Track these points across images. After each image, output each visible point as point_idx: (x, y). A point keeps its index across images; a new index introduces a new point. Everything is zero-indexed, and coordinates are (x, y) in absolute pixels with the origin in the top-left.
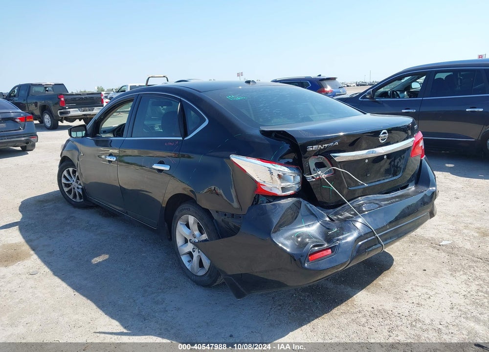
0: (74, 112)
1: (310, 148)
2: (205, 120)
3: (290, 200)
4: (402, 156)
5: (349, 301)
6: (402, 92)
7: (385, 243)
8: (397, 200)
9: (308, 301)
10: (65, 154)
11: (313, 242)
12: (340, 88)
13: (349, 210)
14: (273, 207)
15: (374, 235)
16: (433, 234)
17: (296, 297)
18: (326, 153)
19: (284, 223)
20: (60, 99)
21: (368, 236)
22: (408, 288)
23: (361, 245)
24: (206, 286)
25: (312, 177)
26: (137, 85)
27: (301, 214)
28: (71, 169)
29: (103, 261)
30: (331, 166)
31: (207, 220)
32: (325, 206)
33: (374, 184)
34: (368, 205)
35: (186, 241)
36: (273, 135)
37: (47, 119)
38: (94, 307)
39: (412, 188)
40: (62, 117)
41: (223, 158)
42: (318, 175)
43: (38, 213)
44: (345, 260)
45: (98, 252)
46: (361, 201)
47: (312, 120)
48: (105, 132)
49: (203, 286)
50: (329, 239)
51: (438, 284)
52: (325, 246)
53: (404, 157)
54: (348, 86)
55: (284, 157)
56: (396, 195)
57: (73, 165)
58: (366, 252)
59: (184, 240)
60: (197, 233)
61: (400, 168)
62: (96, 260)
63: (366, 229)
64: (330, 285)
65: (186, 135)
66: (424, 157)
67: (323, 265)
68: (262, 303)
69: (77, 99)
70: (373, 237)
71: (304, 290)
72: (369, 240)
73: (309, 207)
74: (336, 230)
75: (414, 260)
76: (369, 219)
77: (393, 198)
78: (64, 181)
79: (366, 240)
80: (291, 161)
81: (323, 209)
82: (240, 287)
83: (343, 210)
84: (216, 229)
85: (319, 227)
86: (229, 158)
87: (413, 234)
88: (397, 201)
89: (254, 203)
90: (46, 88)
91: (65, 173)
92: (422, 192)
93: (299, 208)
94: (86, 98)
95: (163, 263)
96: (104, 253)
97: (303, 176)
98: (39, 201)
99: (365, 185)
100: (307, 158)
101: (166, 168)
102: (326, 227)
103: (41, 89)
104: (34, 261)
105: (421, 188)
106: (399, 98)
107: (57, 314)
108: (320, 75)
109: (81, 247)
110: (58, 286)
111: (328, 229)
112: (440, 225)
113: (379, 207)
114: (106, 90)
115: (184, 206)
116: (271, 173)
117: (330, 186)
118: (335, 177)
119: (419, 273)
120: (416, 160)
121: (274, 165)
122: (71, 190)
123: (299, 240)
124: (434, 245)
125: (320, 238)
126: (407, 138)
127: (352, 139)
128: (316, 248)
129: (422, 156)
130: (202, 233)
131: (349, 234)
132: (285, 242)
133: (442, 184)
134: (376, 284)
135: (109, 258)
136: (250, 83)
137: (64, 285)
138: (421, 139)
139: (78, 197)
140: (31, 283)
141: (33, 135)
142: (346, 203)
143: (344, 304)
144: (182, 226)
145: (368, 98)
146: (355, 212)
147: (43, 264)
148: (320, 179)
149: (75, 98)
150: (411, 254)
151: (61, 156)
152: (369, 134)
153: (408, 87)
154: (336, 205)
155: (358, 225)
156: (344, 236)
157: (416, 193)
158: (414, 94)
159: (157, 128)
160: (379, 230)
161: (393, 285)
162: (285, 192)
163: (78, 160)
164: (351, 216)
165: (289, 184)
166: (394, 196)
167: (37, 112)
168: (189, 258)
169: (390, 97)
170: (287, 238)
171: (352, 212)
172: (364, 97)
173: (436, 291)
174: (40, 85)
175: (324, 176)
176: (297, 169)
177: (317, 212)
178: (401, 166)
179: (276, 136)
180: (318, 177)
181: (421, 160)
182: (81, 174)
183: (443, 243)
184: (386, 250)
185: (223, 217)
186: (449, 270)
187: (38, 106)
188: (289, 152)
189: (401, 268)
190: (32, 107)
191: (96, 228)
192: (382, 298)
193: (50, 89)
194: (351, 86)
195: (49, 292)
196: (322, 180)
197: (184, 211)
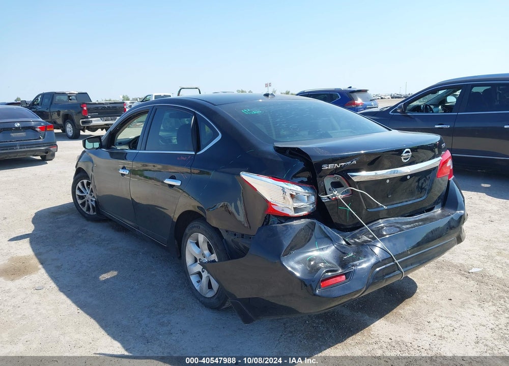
0: (96, 121)
1: (325, 167)
2: (218, 135)
3: (303, 221)
4: (428, 177)
5: (365, 331)
6: (436, 106)
7: (406, 269)
8: (420, 223)
9: (322, 328)
10: (81, 165)
11: (326, 267)
12: (371, 100)
13: (367, 233)
14: (284, 228)
15: (394, 261)
16: (463, 260)
17: (308, 324)
18: (344, 173)
19: (295, 246)
20: (82, 108)
21: (386, 261)
22: (430, 319)
23: (378, 271)
24: (215, 309)
25: (328, 197)
26: (162, 94)
27: (315, 236)
28: (85, 181)
29: (111, 278)
30: (348, 186)
31: (217, 239)
32: (341, 228)
33: (395, 206)
34: (388, 228)
35: (196, 260)
36: (288, 152)
37: (69, 128)
38: (97, 326)
39: (438, 211)
40: (84, 127)
41: (233, 174)
42: (334, 195)
43: (50, 225)
44: (360, 288)
45: (107, 268)
46: (381, 224)
47: (331, 137)
48: (120, 144)
49: (212, 309)
50: (343, 264)
51: (463, 315)
52: (340, 272)
53: (429, 178)
54: (382, 98)
55: (297, 176)
56: (420, 218)
57: (87, 177)
58: (383, 279)
59: (194, 259)
60: (207, 252)
61: (425, 190)
62: (104, 277)
63: (385, 254)
64: (347, 312)
65: (199, 149)
66: (452, 178)
67: (336, 292)
68: (272, 329)
69: (100, 108)
70: (392, 263)
71: (319, 316)
72: (388, 267)
73: (324, 229)
74: (352, 254)
75: (440, 288)
76: (388, 244)
77: (416, 221)
78: (78, 193)
79: (384, 267)
80: (305, 180)
81: (339, 232)
82: (247, 311)
83: (361, 233)
84: (225, 249)
85: (334, 252)
86: (239, 175)
87: (440, 259)
88: (420, 225)
89: (265, 223)
90: (69, 96)
91: (79, 185)
92: (449, 215)
93: (313, 230)
94: (109, 107)
95: (172, 283)
96: (113, 270)
97: (318, 195)
98: (53, 213)
99: (385, 207)
100: (322, 177)
101: (177, 183)
102: (341, 251)
103: (65, 98)
104: (41, 276)
105: (448, 211)
106: (433, 112)
107: (58, 333)
108: (350, 87)
109: (90, 263)
110: (62, 303)
111: (344, 253)
112: (470, 251)
113: (400, 231)
114: (131, 99)
115: (195, 223)
116: (284, 192)
117: (348, 208)
118: (353, 198)
119: (444, 302)
120: (443, 181)
121: (287, 183)
122: (84, 202)
123: (312, 263)
124: (463, 272)
125: (335, 263)
126: (433, 157)
127: (372, 158)
128: (330, 274)
129: (450, 177)
130: (212, 253)
131: (365, 259)
132: (295, 266)
133: (475, 206)
134: (396, 313)
135: (118, 274)
136: (268, 96)
137: (69, 302)
138: (450, 158)
139: (91, 210)
140: (36, 298)
141: (52, 145)
142: (364, 226)
143: (359, 333)
144: (191, 244)
145: (399, 112)
146: (374, 236)
147: (50, 279)
148: (337, 200)
149: (98, 108)
150: (436, 281)
151: (76, 167)
152: (394, 153)
153: (443, 101)
154: (354, 227)
155: (377, 250)
156: (360, 261)
157: (442, 216)
158: (449, 109)
159: (175, 141)
160: (398, 256)
161: (415, 314)
162: (298, 213)
163: (93, 171)
164: (369, 239)
165: (302, 204)
166: (417, 219)
167: (60, 121)
168: (198, 279)
169: (422, 112)
170: (298, 263)
171: (370, 236)
172: (395, 111)
173: (461, 323)
174: (64, 94)
175: (340, 197)
176: (312, 188)
177: (332, 235)
178: (426, 187)
179: (290, 153)
180: (334, 198)
181: (449, 181)
182: (95, 186)
183: (473, 270)
184: (410, 276)
185: (233, 237)
186: (477, 300)
187: (61, 115)
188: (303, 170)
189: (425, 297)
190: (55, 116)
191: (107, 242)
192: (401, 328)
193: (74, 97)
194: (385, 98)
195: (53, 309)
196: (338, 201)
197: (194, 229)
